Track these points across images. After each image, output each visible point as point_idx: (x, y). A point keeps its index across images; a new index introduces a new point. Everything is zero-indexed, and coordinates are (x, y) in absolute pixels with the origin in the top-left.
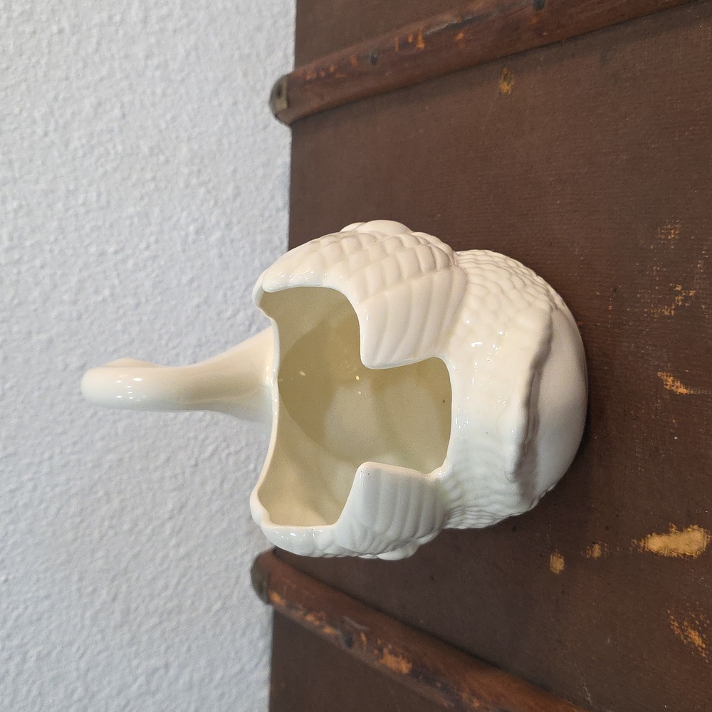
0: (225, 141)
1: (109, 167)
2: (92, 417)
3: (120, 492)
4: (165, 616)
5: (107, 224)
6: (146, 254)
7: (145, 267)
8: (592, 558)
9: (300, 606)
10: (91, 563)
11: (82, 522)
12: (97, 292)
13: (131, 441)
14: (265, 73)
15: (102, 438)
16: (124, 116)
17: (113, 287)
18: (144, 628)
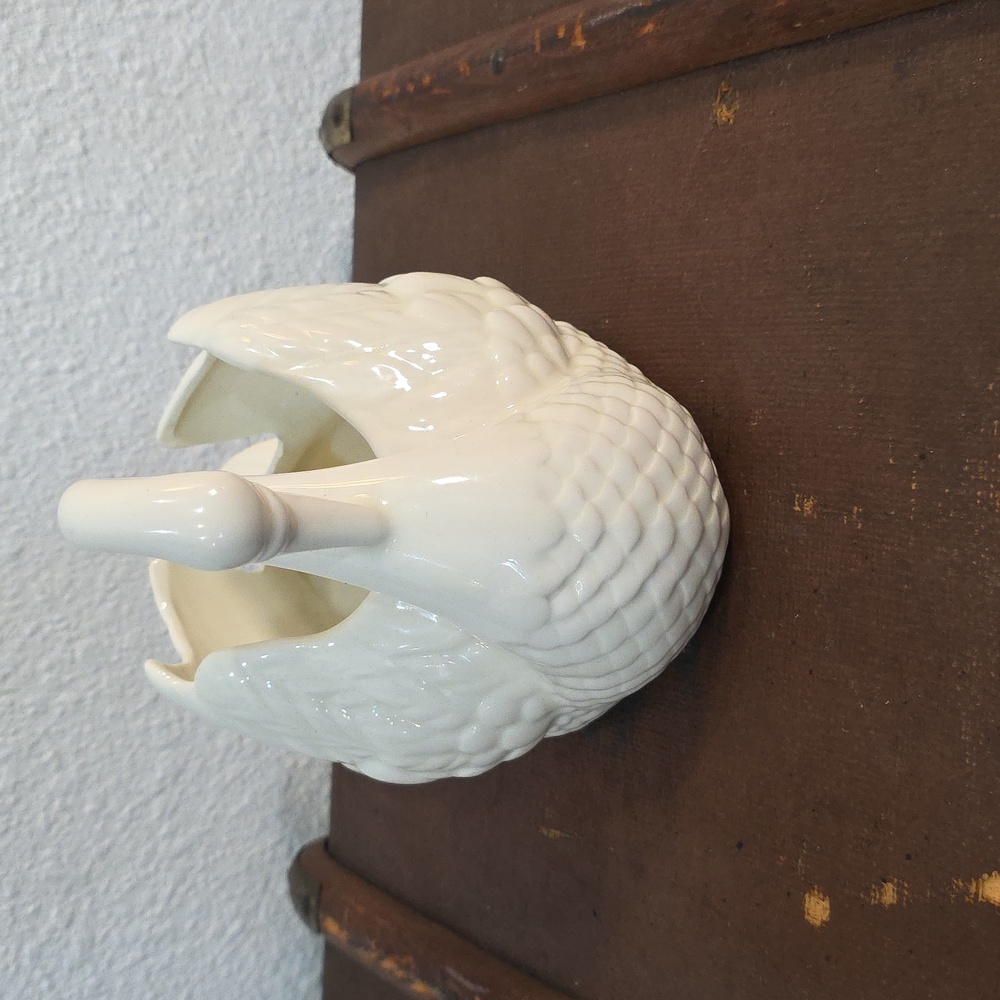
0: (247, 192)
1: (60, 233)
2: (33, 634)
3: (78, 753)
4: (151, 946)
5: (58, 324)
6: (122, 372)
7: (119, 392)
8: (880, 905)
9: (372, 944)
10: (31, 867)
11: (17, 801)
12: (41, 433)
13: (97, 671)
14: (312, 86)
15: (50, 668)
16: (85, 151)
17: (68, 425)
18: (116, 968)
